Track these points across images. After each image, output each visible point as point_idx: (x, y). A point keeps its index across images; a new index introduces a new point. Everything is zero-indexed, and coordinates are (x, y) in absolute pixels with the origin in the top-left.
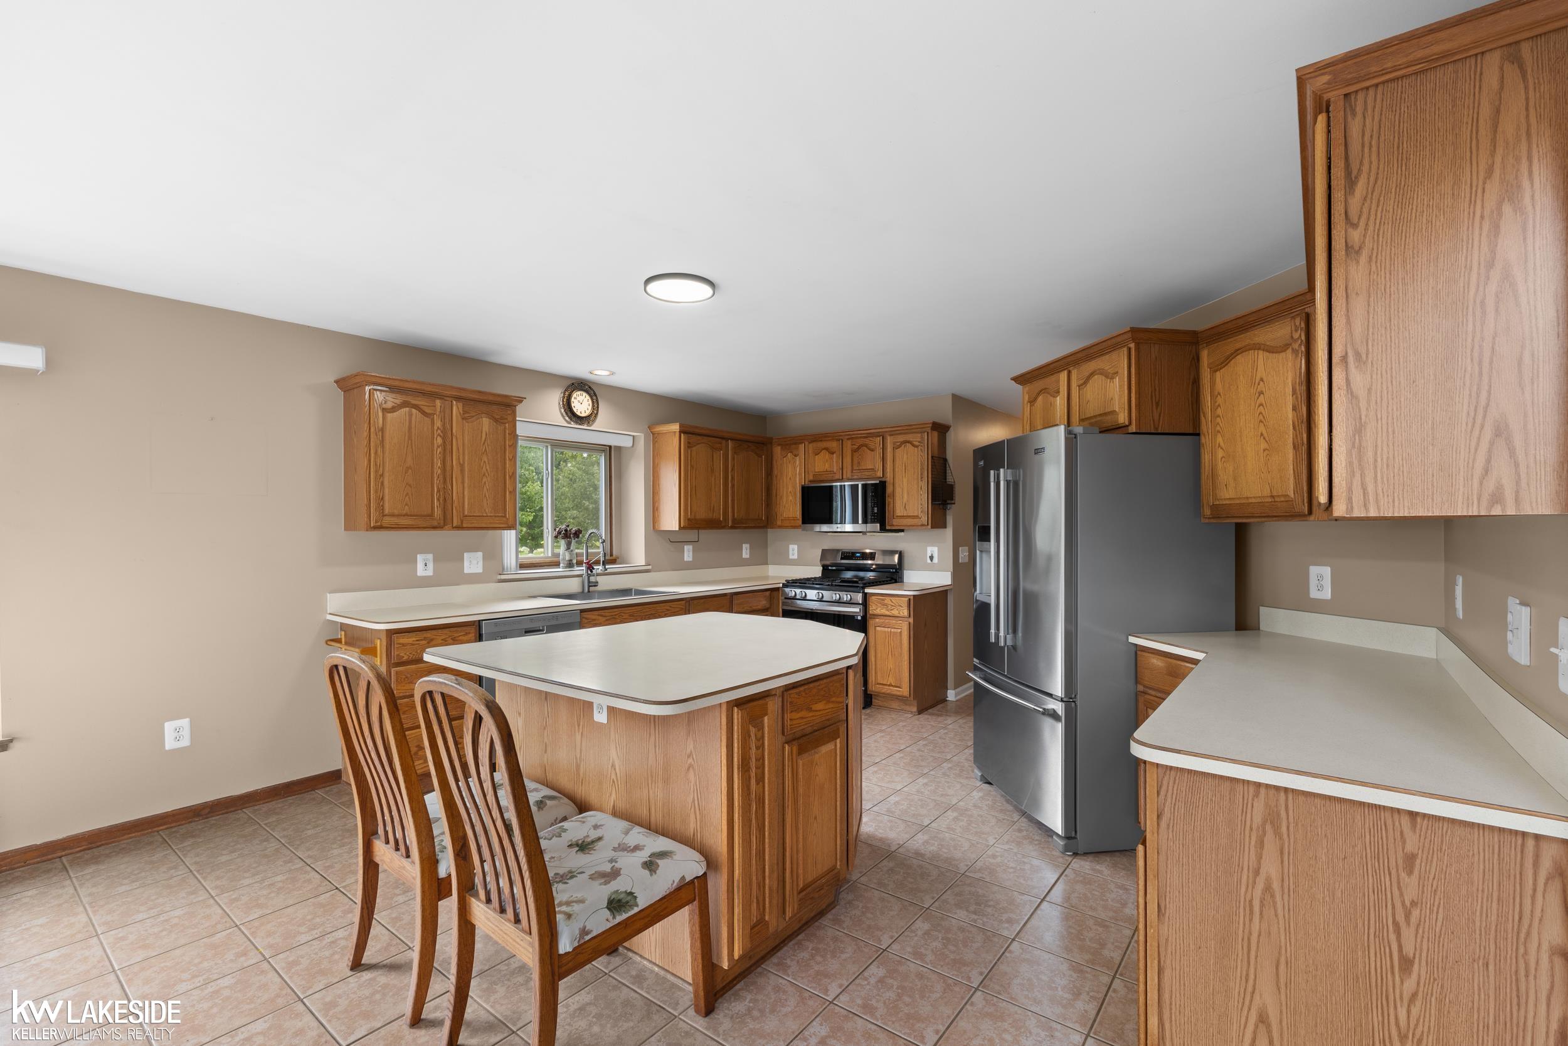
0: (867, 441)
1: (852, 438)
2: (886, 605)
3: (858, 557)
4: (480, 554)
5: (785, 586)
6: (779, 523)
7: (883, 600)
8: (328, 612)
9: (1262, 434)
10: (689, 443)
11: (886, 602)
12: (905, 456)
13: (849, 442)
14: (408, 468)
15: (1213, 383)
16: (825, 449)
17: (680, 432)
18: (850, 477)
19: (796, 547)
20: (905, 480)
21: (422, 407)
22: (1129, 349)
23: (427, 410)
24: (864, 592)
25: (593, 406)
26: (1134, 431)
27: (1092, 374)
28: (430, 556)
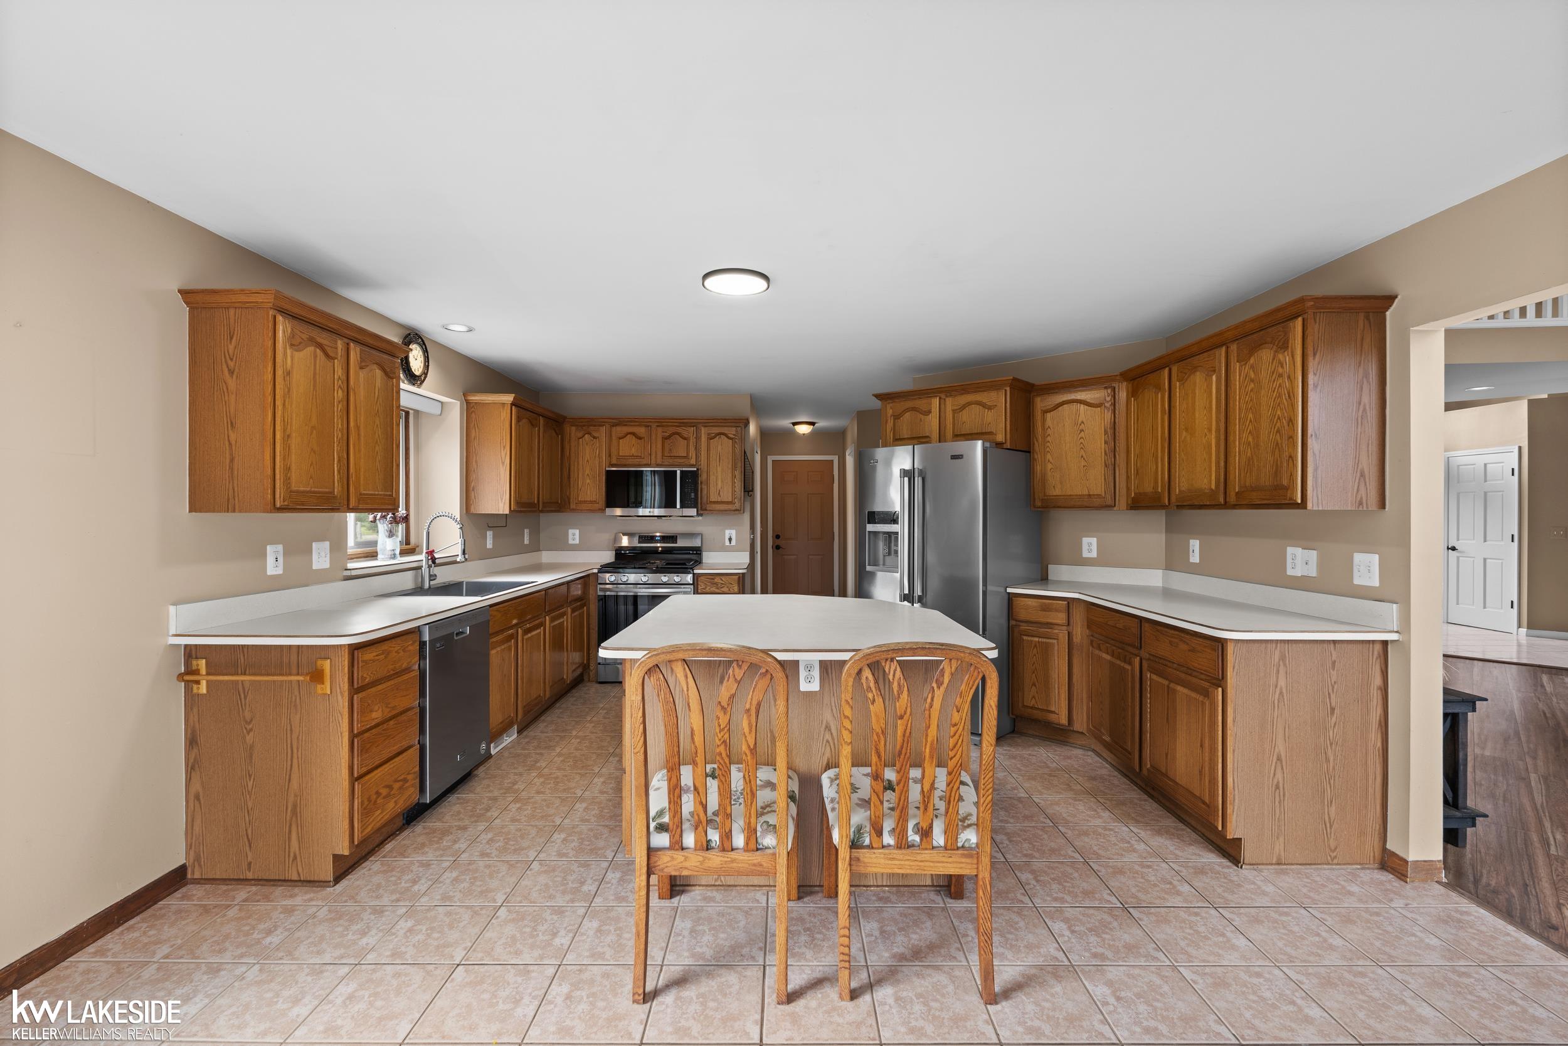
0: (679, 430)
1: (663, 426)
2: (716, 584)
3: (657, 540)
4: (327, 544)
5: (600, 571)
6: (573, 506)
7: (713, 579)
8: (173, 631)
9: (1082, 456)
10: (518, 417)
11: (716, 580)
12: (720, 447)
13: (660, 429)
14: (313, 428)
15: (1044, 420)
16: (630, 433)
17: (512, 404)
18: (660, 463)
19: (577, 532)
20: (719, 469)
21: (326, 347)
22: (1006, 390)
23: (331, 354)
24: (694, 574)
25: (425, 364)
26: (1009, 447)
27: (969, 404)
28: (280, 547)
